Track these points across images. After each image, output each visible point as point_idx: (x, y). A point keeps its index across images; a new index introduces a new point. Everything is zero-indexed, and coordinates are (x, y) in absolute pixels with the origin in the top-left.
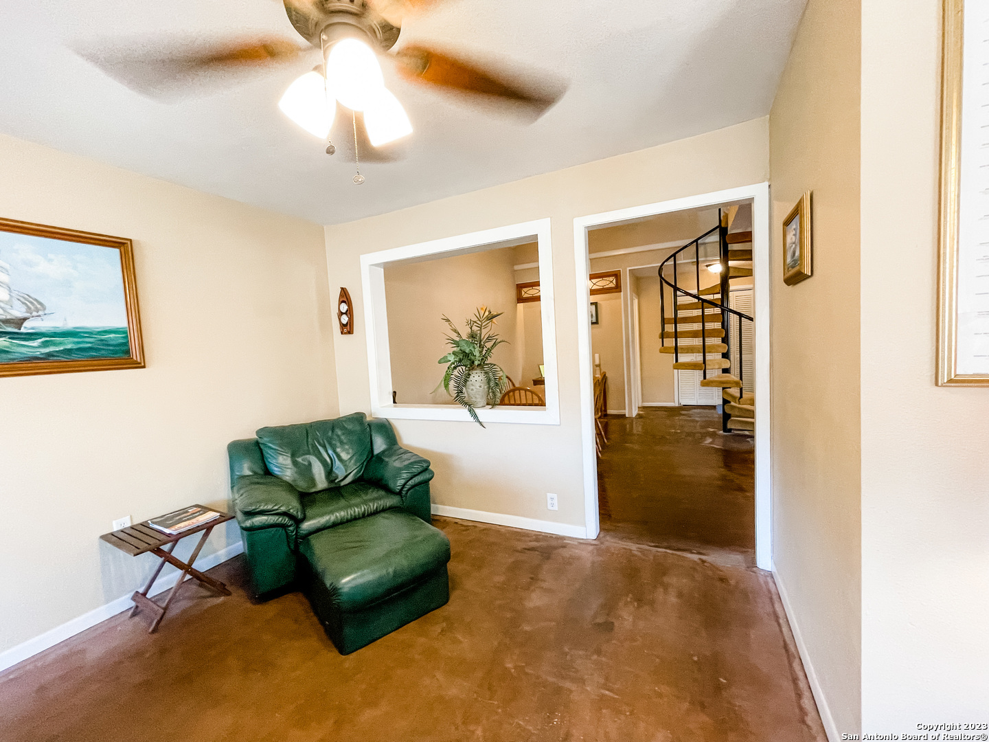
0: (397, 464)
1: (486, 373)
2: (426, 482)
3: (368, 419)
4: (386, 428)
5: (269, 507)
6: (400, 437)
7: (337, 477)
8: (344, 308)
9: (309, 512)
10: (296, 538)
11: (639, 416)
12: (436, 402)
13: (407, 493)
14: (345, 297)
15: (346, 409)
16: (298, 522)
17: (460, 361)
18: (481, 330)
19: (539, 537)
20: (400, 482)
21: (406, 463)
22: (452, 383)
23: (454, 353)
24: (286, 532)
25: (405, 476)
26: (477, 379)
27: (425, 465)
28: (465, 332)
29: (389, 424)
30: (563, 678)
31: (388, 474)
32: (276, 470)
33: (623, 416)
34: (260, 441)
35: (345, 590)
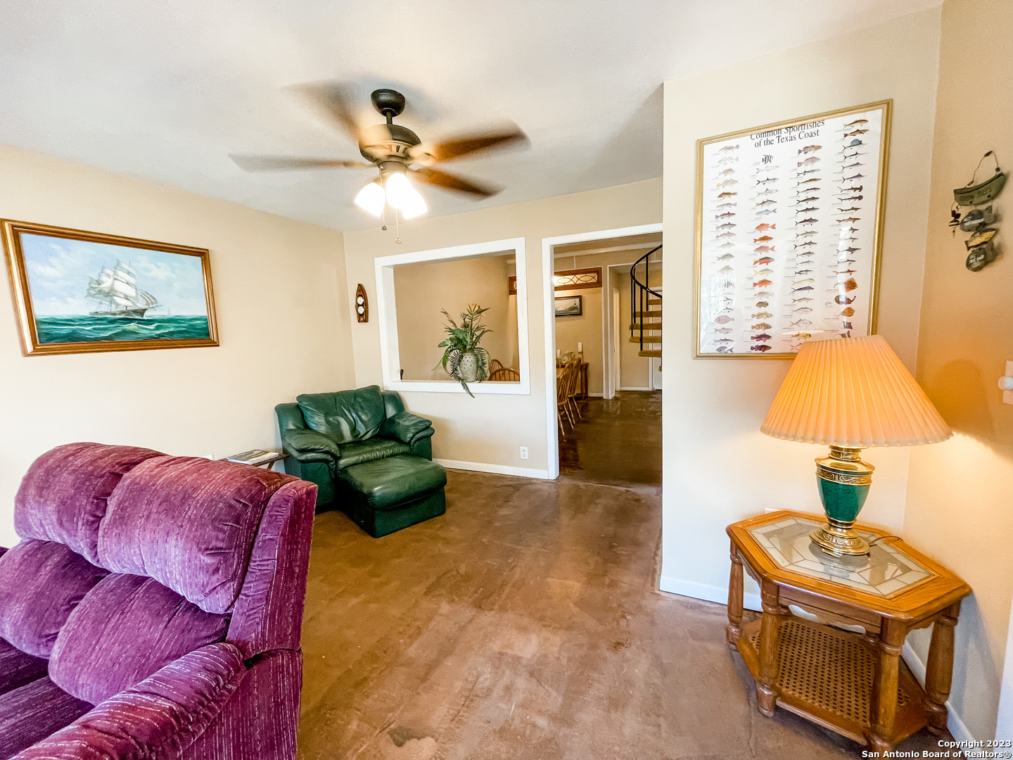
0: (407, 423)
1: (476, 355)
2: (429, 437)
3: (382, 391)
4: (396, 399)
5: (317, 447)
6: (407, 406)
7: (360, 434)
8: (361, 300)
9: (345, 454)
10: (336, 470)
11: (616, 399)
12: (435, 378)
13: (414, 444)
14: (361, 291)
15: (361, 383)
16: (337, 459)
17: (455, 345)
18: (472, 322)
19: (513, 478)
20: (410, 435)
21: (413, 422)
22: (449, 363)
23: (451, 339)
24: (329, 466)
25: (413, 431)
26: (469, 359)
27: (428, 424)
28: (459, 323)
29: (398, 395)
30: (518, 545)
31: (399, 429)
32: (312, 425)
33: (601, 398)
34: (300, 404)
35: (378, 494)
